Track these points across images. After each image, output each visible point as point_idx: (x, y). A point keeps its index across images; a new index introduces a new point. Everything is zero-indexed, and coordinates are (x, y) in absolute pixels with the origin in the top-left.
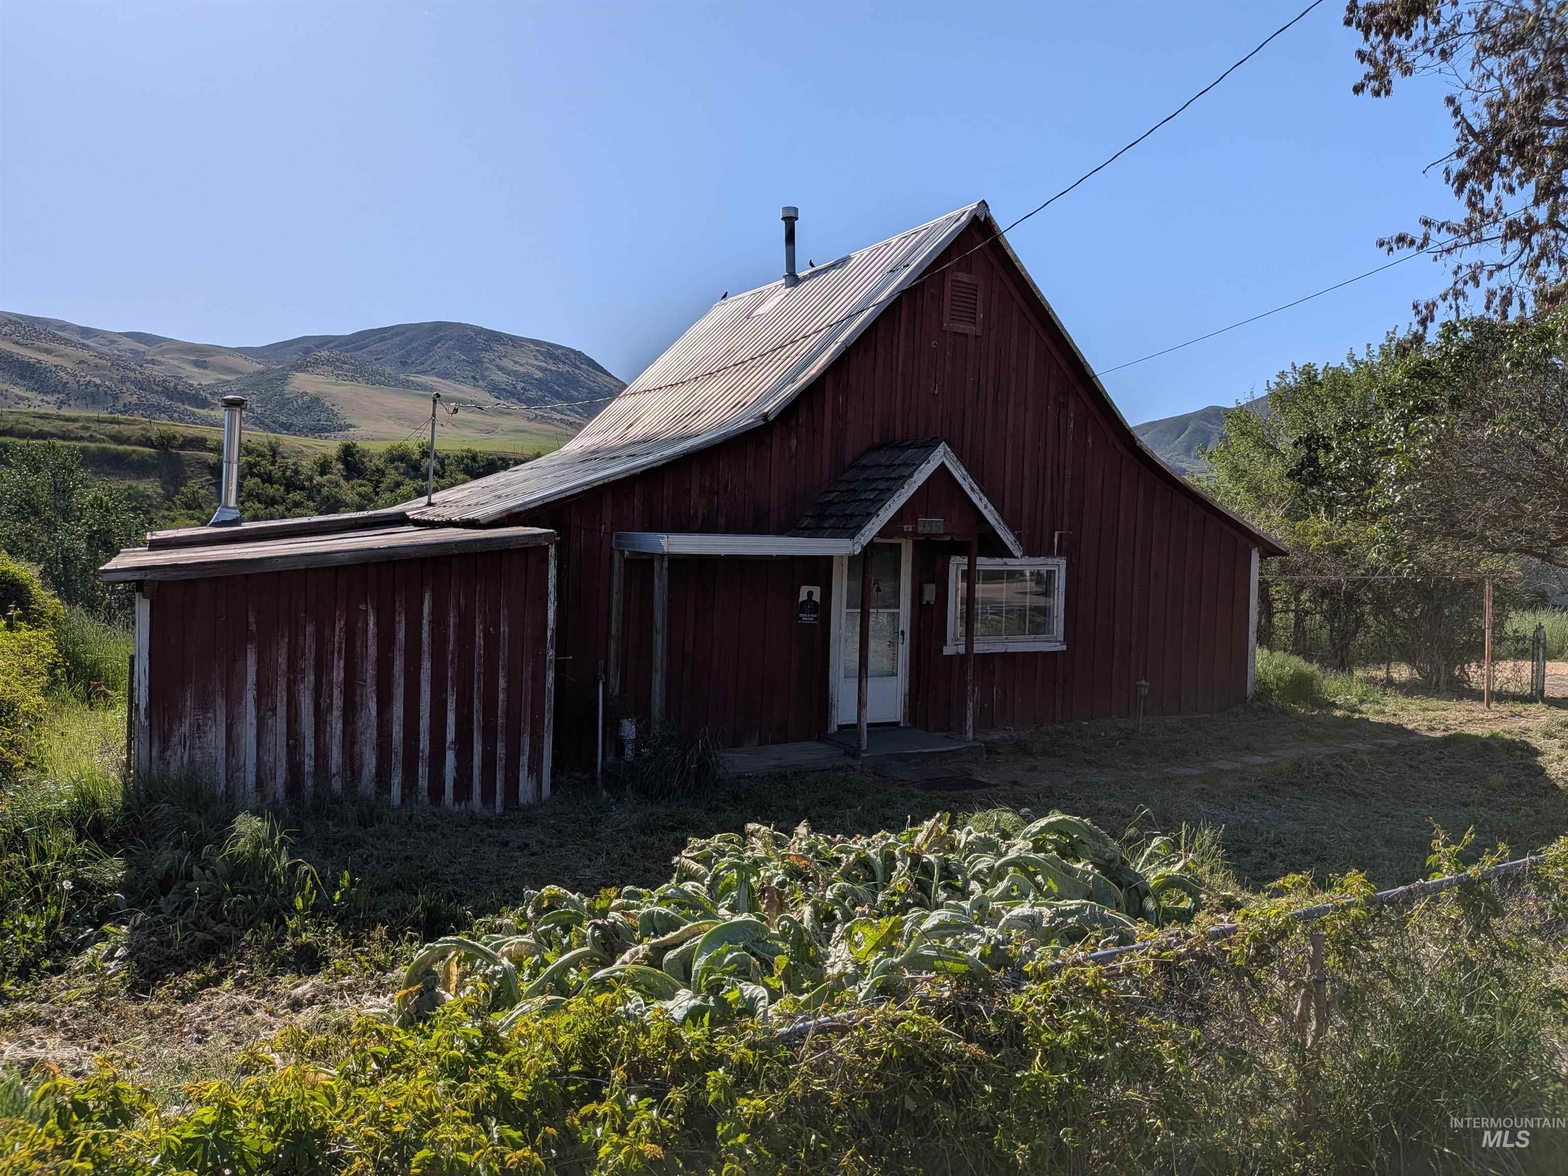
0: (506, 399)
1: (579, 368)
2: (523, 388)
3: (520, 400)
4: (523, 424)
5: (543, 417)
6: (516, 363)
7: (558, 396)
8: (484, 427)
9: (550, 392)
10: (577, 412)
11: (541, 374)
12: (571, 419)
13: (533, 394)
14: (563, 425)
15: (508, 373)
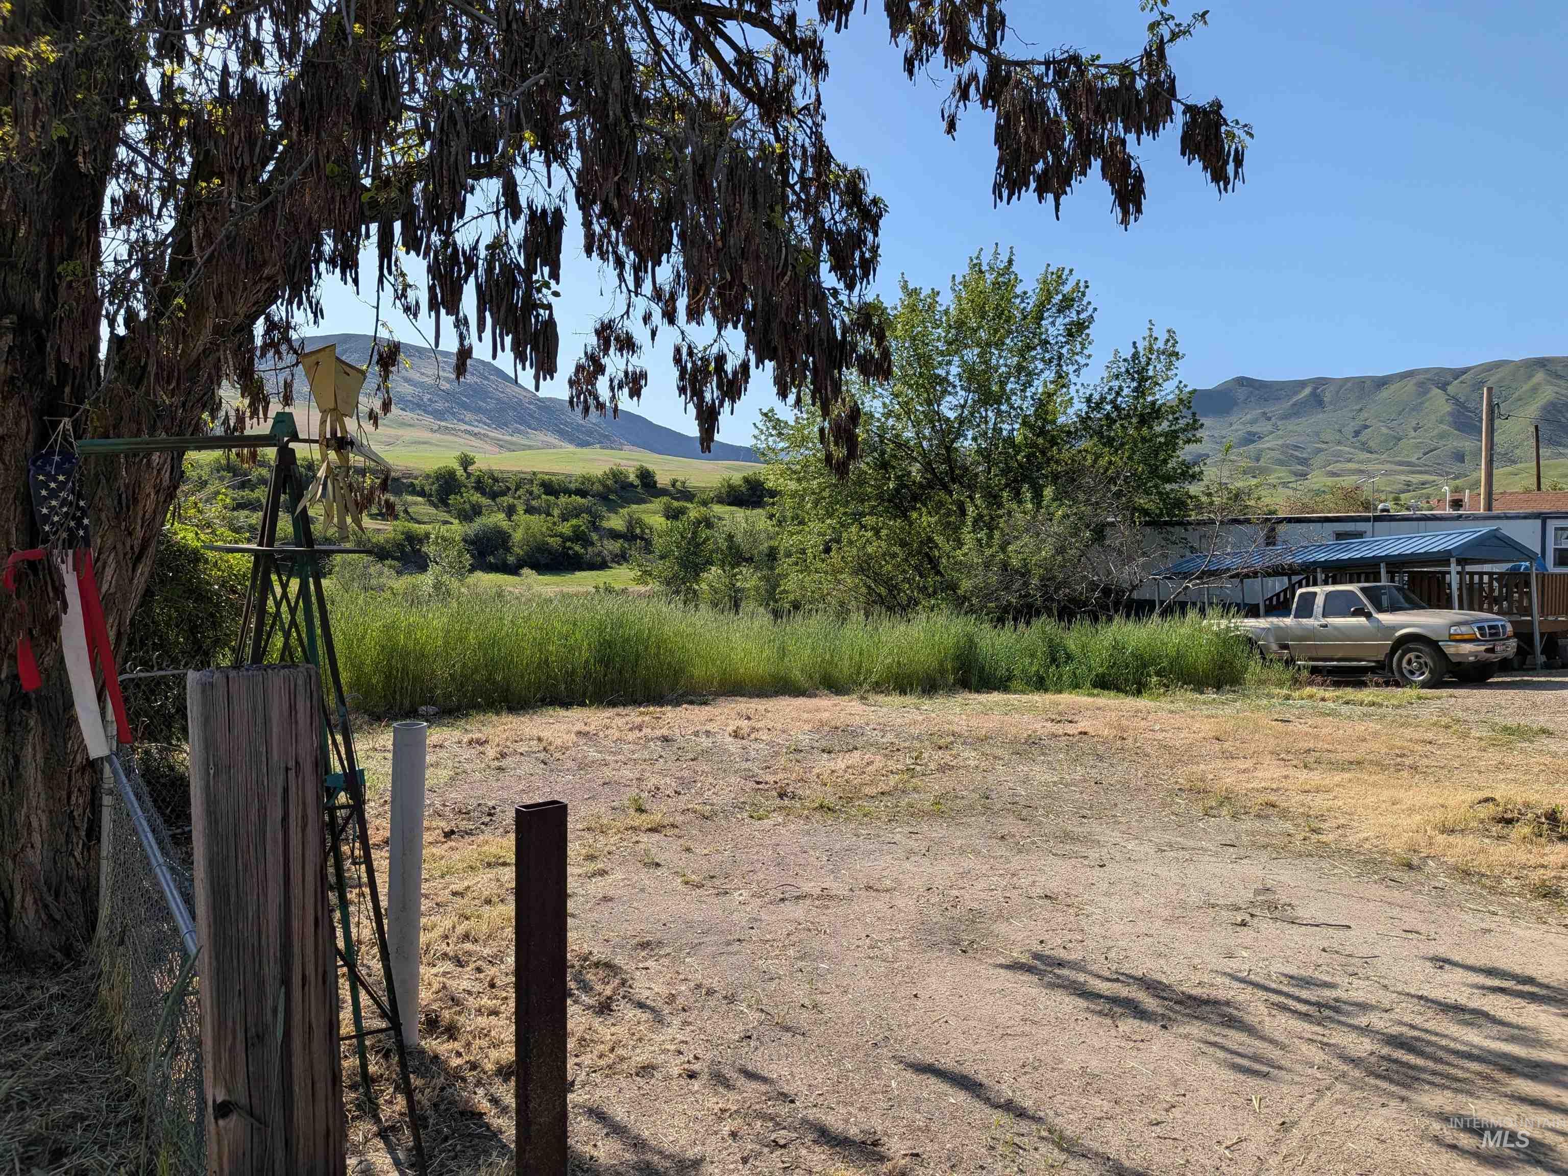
0: (412, 410)
1: (487, 379)
2: (430, 400)
3: (425, 411)
4: (426, 435)
5: (447, 428)
6: (423, 374)
7: (466, 407)
8: (384, 439)
9: (458, 404)
10: (485, 424)
11: (448, 386)
12: (476, 430)
13: (439, 406)
14: (467, 436)
15: (414, 384)
